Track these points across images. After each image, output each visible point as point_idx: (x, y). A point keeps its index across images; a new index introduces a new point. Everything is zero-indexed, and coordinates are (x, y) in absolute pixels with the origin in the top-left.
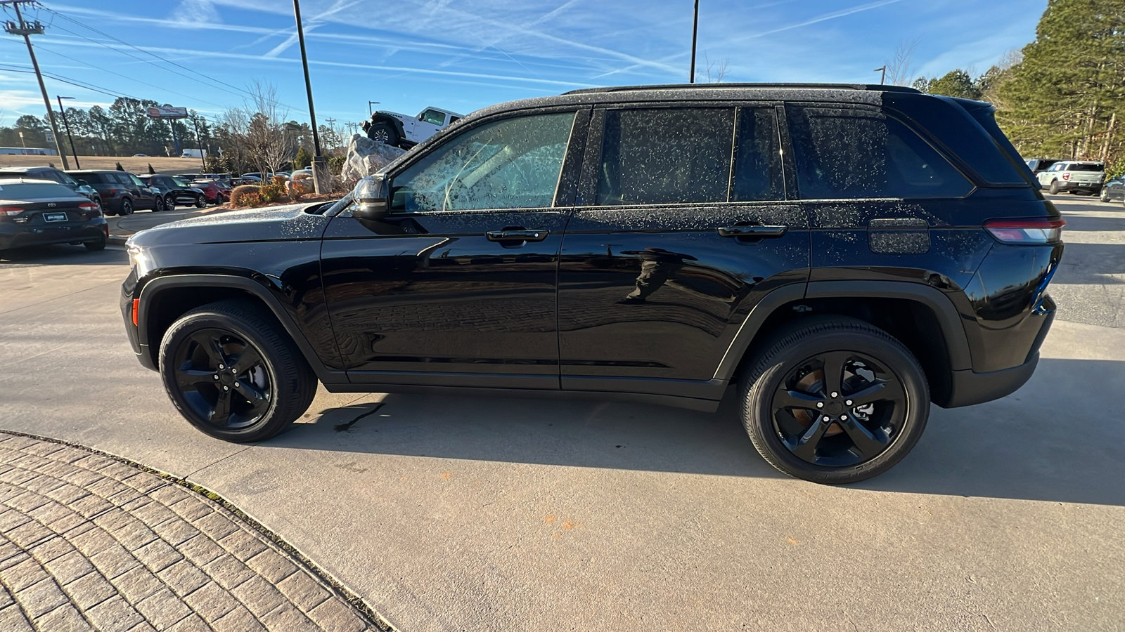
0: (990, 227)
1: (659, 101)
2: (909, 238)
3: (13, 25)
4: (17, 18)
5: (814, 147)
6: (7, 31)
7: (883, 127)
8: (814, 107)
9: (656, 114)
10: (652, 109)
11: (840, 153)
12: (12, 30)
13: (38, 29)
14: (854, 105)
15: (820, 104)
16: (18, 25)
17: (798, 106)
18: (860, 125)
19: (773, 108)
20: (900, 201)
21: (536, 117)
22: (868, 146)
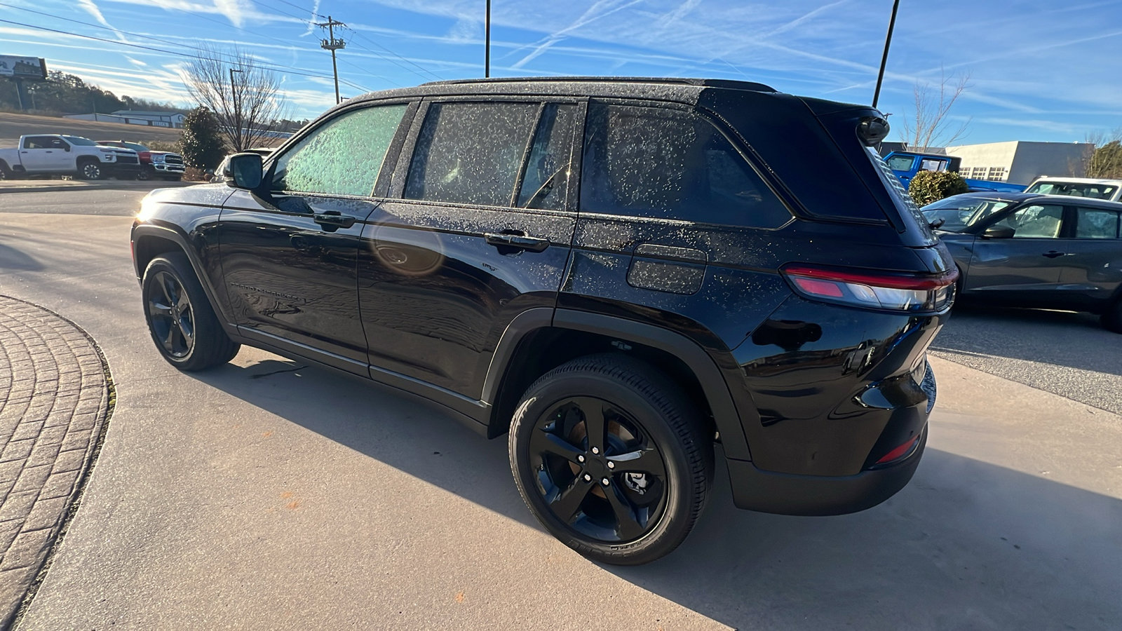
0: (791, 274)
1: (475, 94)
2: (677, 272)
3: (327, 42)
4: (330, 38)
5: (606, 151)
6: (322, 47)
7: (691, 132)
8: (620, 104)
9: (471, 107)
10: (469, 102)
11: (633, 161)
12: (326, 46)
13: (341, 45)
14: (664, 103)
15: (626, 101)
16: (330, 42)
17: (603, 103)
18: (665, 127)
19: (577, 104)
20: (688, 225)
21: (380, 108)
22: (667, 154)
